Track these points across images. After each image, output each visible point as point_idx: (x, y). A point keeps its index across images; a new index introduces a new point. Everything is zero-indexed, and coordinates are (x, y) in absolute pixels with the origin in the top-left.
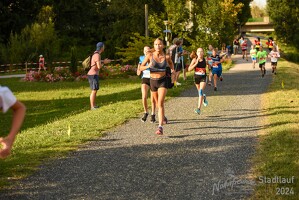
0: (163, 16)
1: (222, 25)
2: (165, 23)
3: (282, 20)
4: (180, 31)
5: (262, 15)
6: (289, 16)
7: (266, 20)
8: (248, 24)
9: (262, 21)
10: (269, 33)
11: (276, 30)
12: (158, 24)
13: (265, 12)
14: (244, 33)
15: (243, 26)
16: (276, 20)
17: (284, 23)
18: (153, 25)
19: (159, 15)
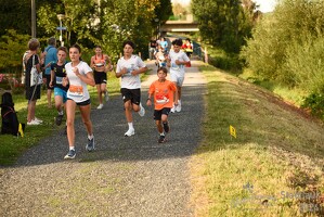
0: (58, 9)
1: (135, 22)
2: (60, 17)
3: (208, 19)
4: (80, 28)
5: (185, 13)
6: (216, 14)
7: (190, 19)
8: (168, 22)
9: (185, 19)
10: (192, 34)
11: (201, 30)
12: (51, 19)
13: (188, 10)
14: (164, 33)
15: (164, 24)
16: (201, 18)
17: (210, 22)
18: (45, 20)
19: (53, 7)
